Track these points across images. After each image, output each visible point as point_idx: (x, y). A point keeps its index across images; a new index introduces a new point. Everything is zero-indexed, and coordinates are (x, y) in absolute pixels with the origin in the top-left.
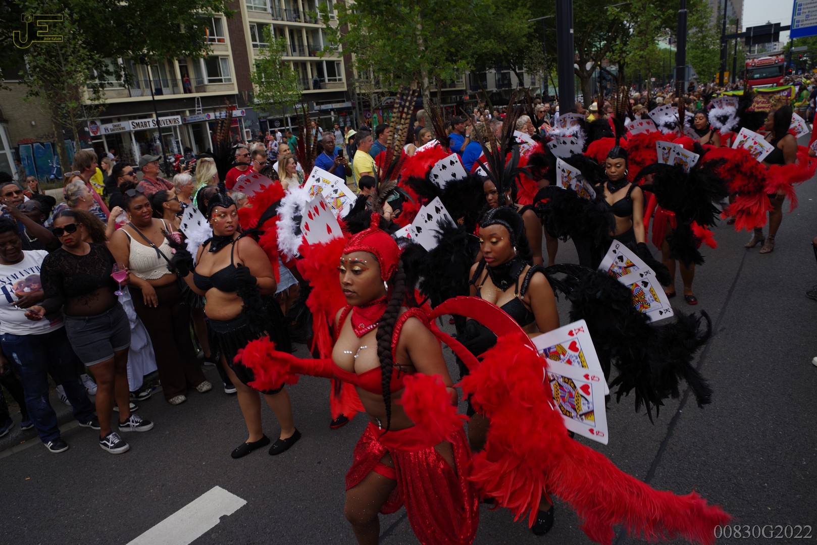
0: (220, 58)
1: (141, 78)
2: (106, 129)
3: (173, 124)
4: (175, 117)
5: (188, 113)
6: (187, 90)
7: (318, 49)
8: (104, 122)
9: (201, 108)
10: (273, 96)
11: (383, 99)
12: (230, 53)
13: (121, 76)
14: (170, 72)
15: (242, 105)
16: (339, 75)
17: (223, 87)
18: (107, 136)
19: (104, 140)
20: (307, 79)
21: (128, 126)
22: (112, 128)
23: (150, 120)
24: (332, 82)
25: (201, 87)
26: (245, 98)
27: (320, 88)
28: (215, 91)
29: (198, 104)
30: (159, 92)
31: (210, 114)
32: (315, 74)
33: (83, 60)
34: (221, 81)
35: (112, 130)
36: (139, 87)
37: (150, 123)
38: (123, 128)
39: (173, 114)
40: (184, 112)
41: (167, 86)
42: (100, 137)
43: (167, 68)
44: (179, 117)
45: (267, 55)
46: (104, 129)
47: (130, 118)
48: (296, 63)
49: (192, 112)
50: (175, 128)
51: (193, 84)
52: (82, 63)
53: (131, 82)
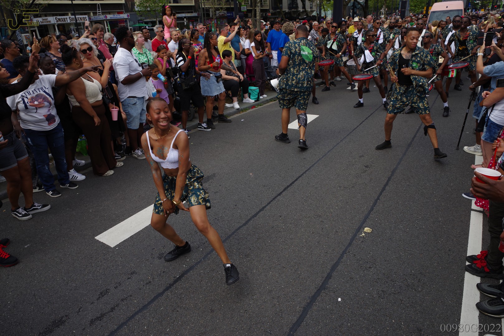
2: (38, 22)
3: (83, 21)
5: (92, 14)
8: (36, 16)
9: (101, 12)
10: (150, 6)
11: (217, 12)
15: (127, 11)
18: (39, 26)
19: (36, 28)
21: (53, 20)
23: (68, 17)
26: (129, 6)
27: (177, 3)
28: (109, 0)
29: (99, 8)
31: (107, 15)
35: (42, 22)
38: (49, 21)
39: (81, 14)
40: (89, 13)
44: (86, 16)
47: (54, 15)
49: (95, 13)
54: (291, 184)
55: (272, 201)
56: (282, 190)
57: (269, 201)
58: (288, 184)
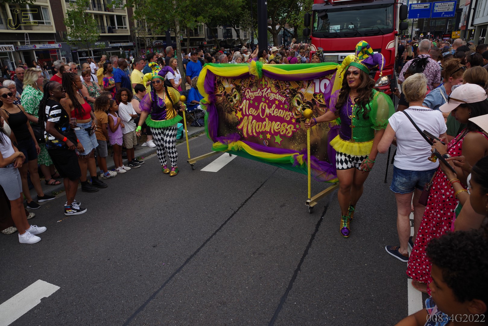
0: (41, 7)
3: (8, 51)
4: (10, 46)
5: (19, 44)
7: (110, 7)
9: (29, 41)
10: (80, 36)
12: (49, 4)
15: (59, 40)
16: (125, 25)
17: (45, 28)
20: (104, 26)
24: (120, 29)
25: (28, 27)
26: (61, 36)
27: (112, 33)
28: (39, 30)
29: (27, 38)
31: (35, 45)
32: (109, 23)
34: (43, 23)
39: (8, 43)
40: (16, 43)
44: (13, 46)
45: (76, 8)
48: (96, 15)
49: (23, 43)
50: (10, 53)
54: (195, 253)
55: (167, 282)
56: (184, 262)
57: (164, 282)
58: (192, 252)
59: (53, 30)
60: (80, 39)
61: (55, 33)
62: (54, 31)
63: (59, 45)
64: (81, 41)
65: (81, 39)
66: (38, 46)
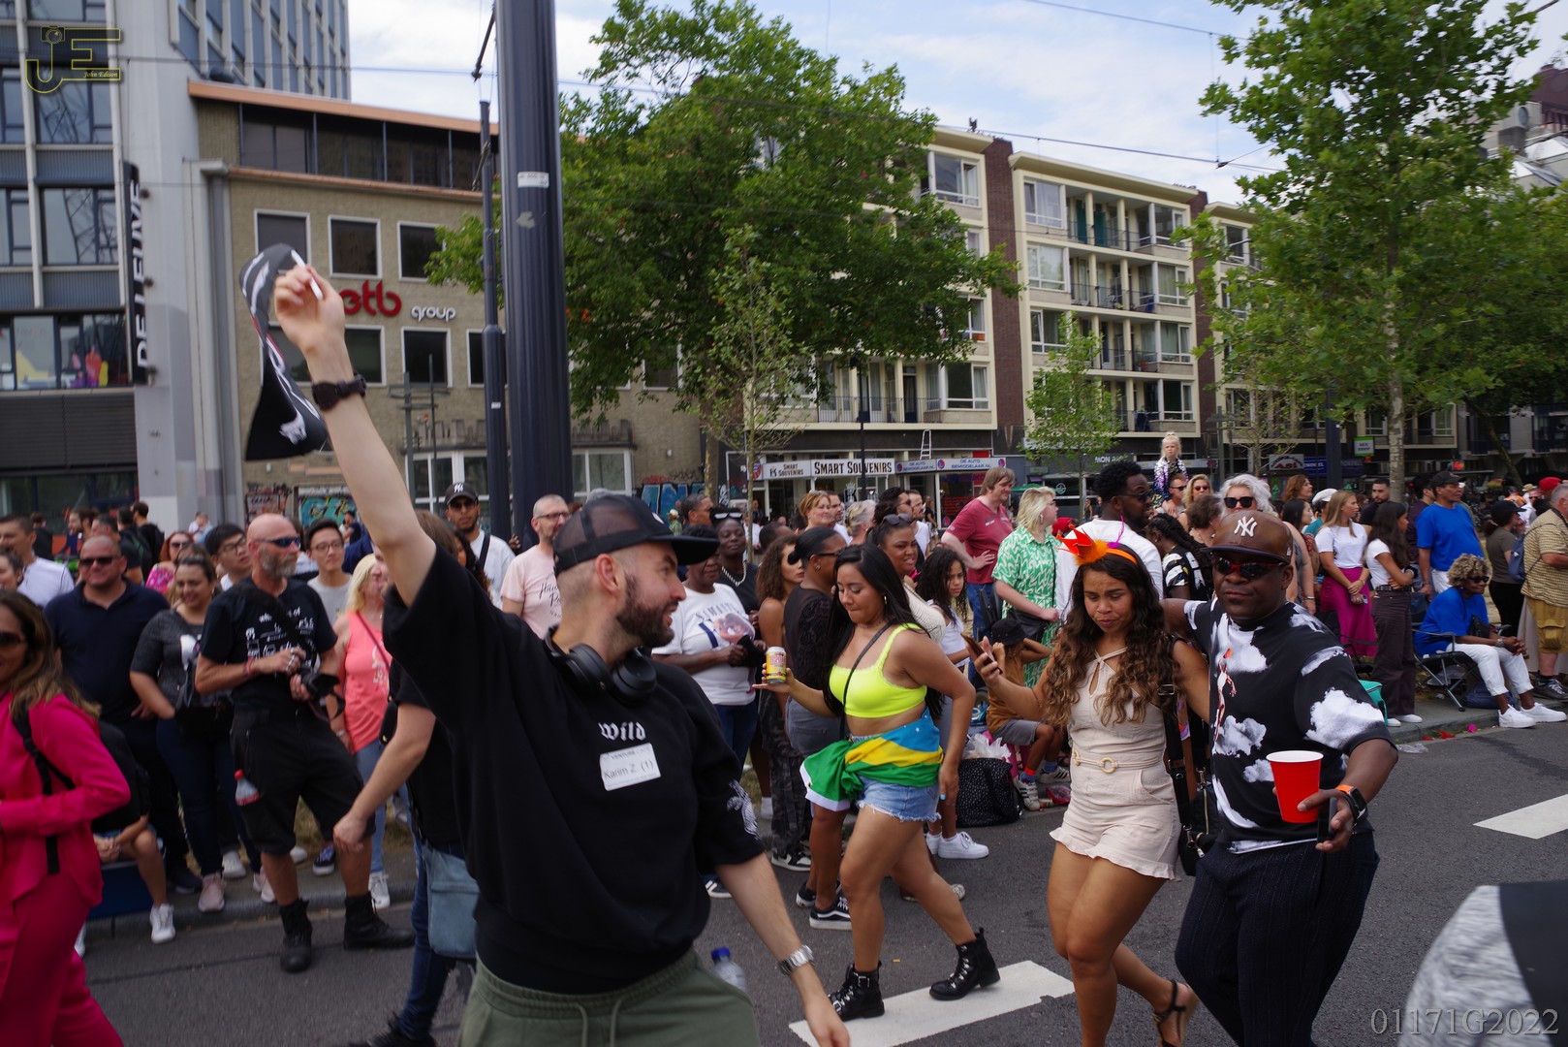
0: (973, 366)
1: (840, 392)
2: (773, 472)
3: (880, 473)
4: (886, 460)
5: (906, 456)
6: (911, 417)
7: (1149, 359)
8: (771, 459)
9: (930, 450)
11: (1272, 458)
12: (991, 358)
13: (814, 386)
14: (887, 385)
15: (1001, 449)
16: (1188, 407)
17: (972, 416)
18: (773, 483)
19: (766, 488)
20: (1125, 411)
21: (807, 468)
22: (782, 469)
23: (845, 461)
24: (1171, 420)
25: (934, 414)
26: (1009, 437)
27: (1148, 430)
28: (957, 422)
29: (927, 441)
30: (864, 417)
31: (945, 460)
32: (1141, 403)
33: (784, 354)
34: (969, 405)
35: (783, 473)
36: (834, 408)
37: (846, 466)
38: (799, 472)
39: (880, 455)
40: (899, 454)
41: (877, 408)
42: (762, 481)
43: (883, 379)
44: (892, 461)
45: (1062, 365)
46: (772, 471)
47: (812, 456)
48: (1108, 383)
49: (914, 455)
50: (882, 479)
51: (922, 408)
52: (784, 359)
53: (825, 396)
59: (990, 423)
60: (1061, 445)
61: (994, 431)
62: (993, 426)
63: (1002, 462)
64: (1062, 451)
65: (1065, 444)
66: (951, 463)
